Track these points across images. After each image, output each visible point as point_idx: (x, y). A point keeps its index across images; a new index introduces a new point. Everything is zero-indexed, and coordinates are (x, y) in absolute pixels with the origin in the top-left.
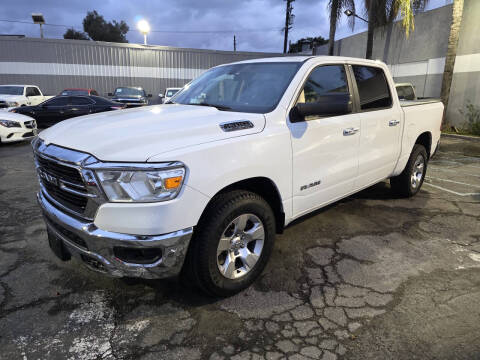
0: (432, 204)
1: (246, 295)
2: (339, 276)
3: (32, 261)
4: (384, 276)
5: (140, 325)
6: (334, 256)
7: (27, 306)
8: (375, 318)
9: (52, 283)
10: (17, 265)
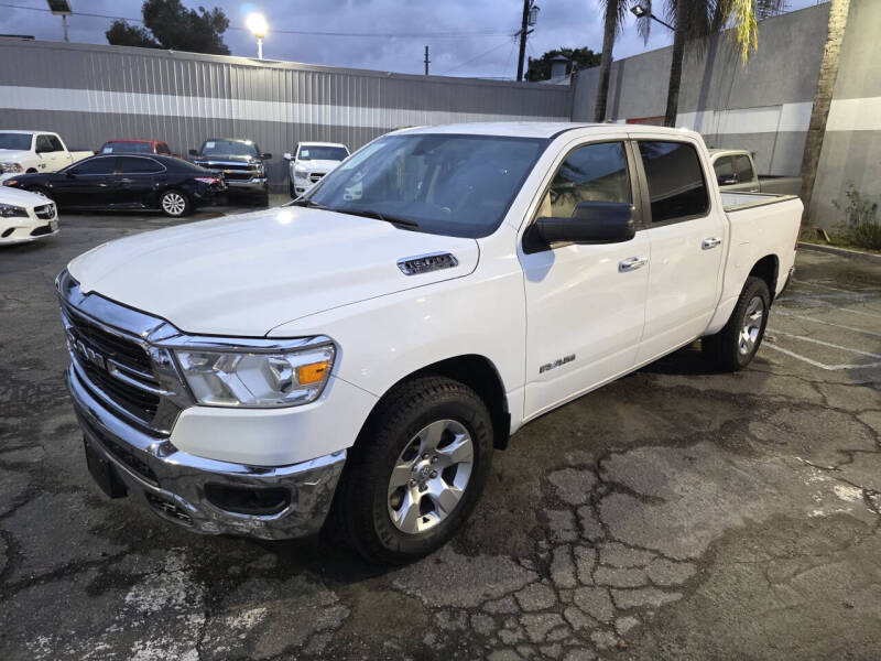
0: (774, 386)
1: (438, 561)
2: (604, 527)
3: (56, 489)
4: (681, 528)
5: (251, 617)
6: (595, 487)
7: (49, 578)
8: (662, 609)
9: (92, 532)
10: (27, 497)
